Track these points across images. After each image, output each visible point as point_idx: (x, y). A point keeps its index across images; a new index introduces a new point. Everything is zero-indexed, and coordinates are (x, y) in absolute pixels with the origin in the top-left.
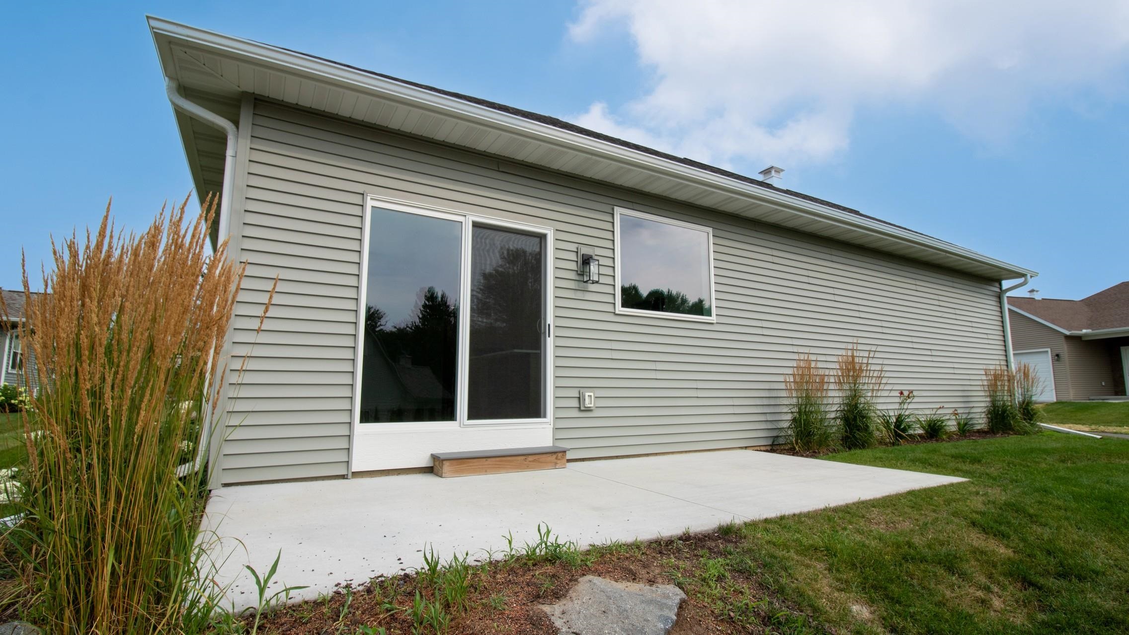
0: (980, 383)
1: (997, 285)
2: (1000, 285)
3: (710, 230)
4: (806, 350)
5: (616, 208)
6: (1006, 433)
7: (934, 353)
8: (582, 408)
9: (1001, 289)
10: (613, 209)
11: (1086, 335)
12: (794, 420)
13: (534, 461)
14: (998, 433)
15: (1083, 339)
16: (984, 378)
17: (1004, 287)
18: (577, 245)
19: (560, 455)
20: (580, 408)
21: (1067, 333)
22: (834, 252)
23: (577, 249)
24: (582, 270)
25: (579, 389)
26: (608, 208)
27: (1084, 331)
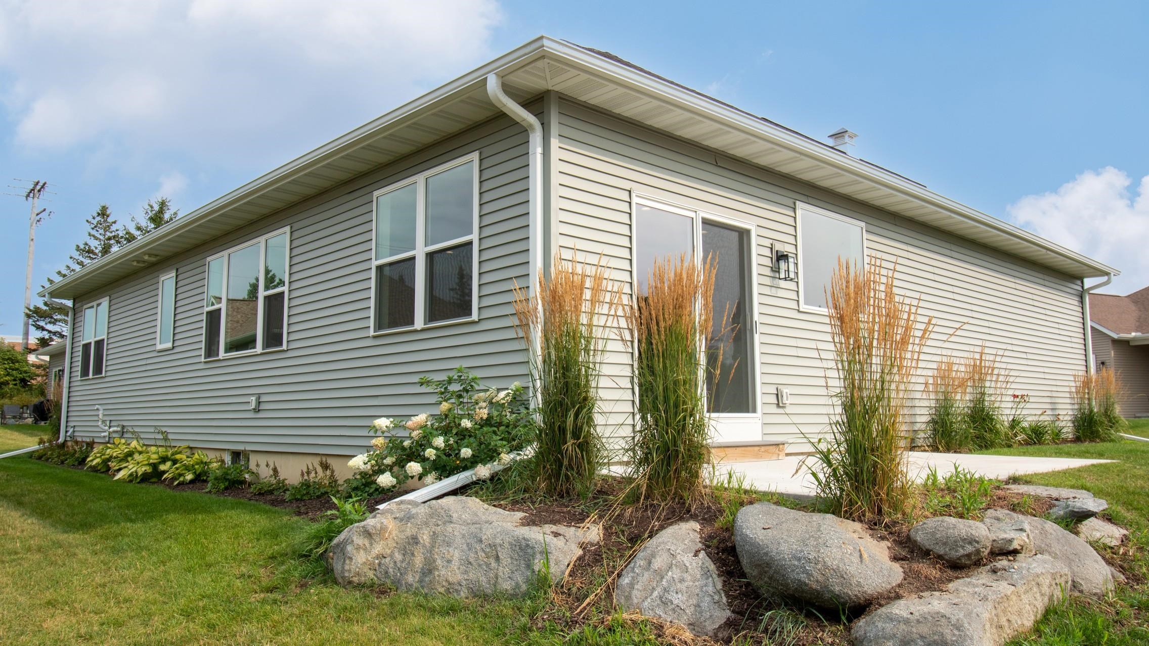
0: (1067, 389)
1: (1079, 282)
2: (1082, 283)
3: (863, 224)
4: (949, 353)
5: (798, 203)
6: (1093, 441)
7: (1030, 356)
8: (781, 405)
9: (1083, 287)
10: (795, 204)
11: (1134, 339)
12: (933, 421)
13: (765, 451)
14: (1085, 441)
15: (1131, 344)
16: (1073, 384)
17: (1086, 287)
18: (771, 241)
19: (781, 446)
20: (778, 404)
21: (1115, 336)
22: (953, 247)
23: (772, 245)
24: (777, 266)
25: (776, 386)
26: (789, 202)
27: (1133, 334)
